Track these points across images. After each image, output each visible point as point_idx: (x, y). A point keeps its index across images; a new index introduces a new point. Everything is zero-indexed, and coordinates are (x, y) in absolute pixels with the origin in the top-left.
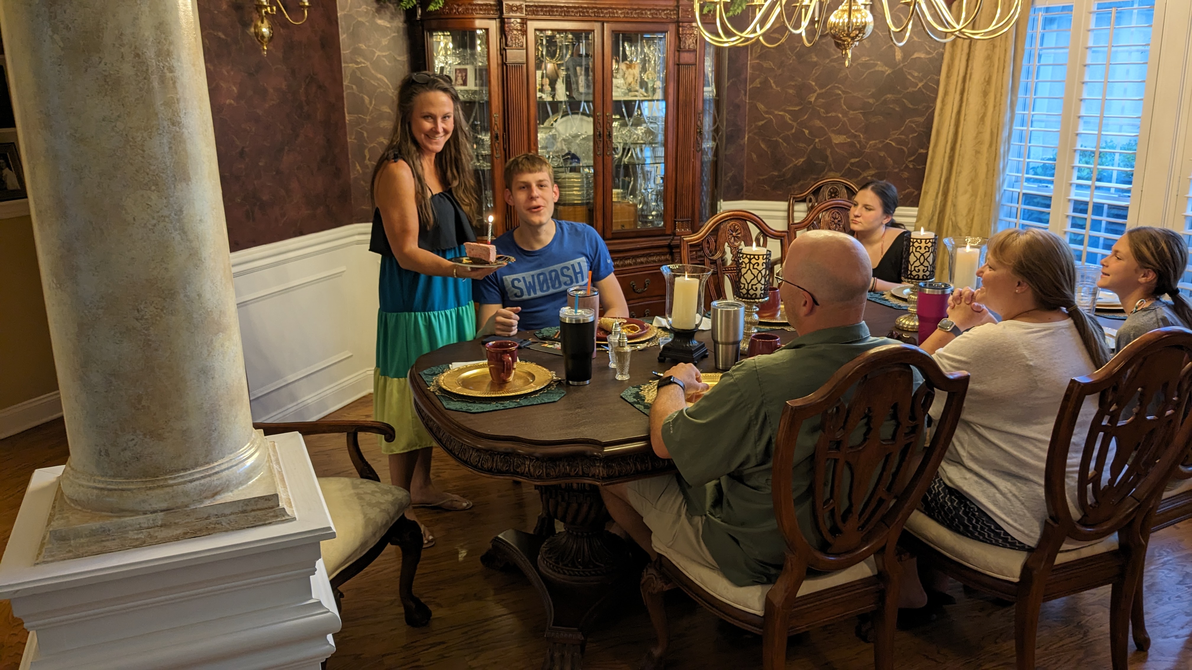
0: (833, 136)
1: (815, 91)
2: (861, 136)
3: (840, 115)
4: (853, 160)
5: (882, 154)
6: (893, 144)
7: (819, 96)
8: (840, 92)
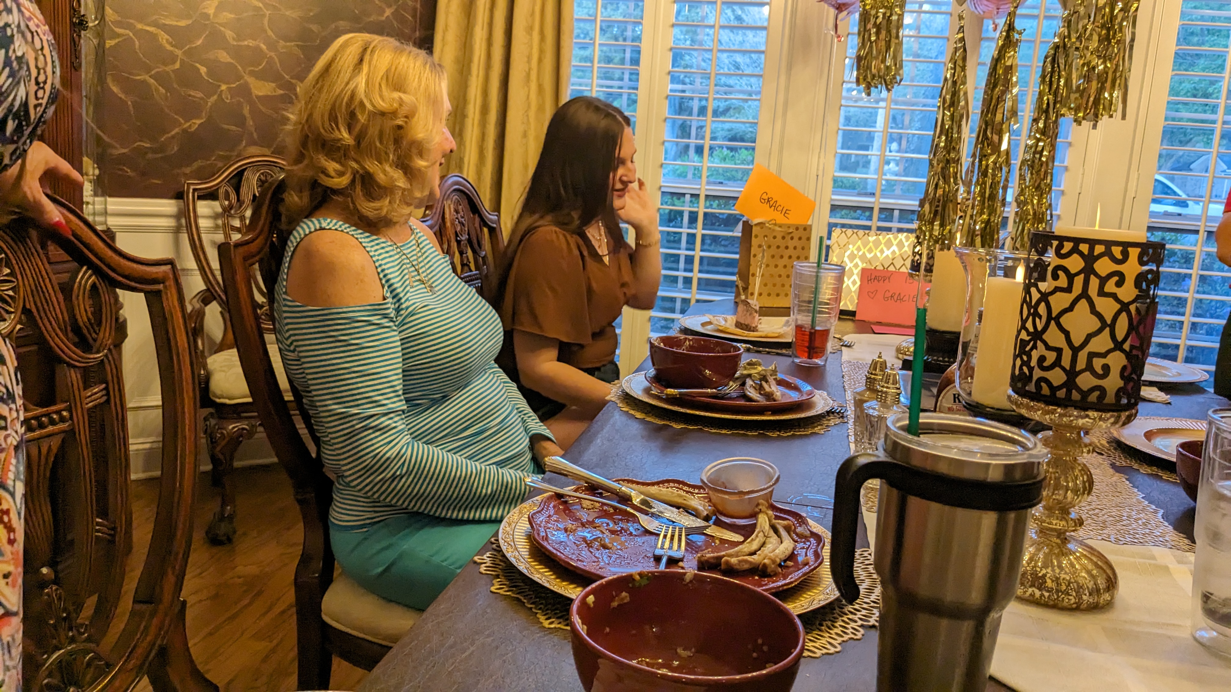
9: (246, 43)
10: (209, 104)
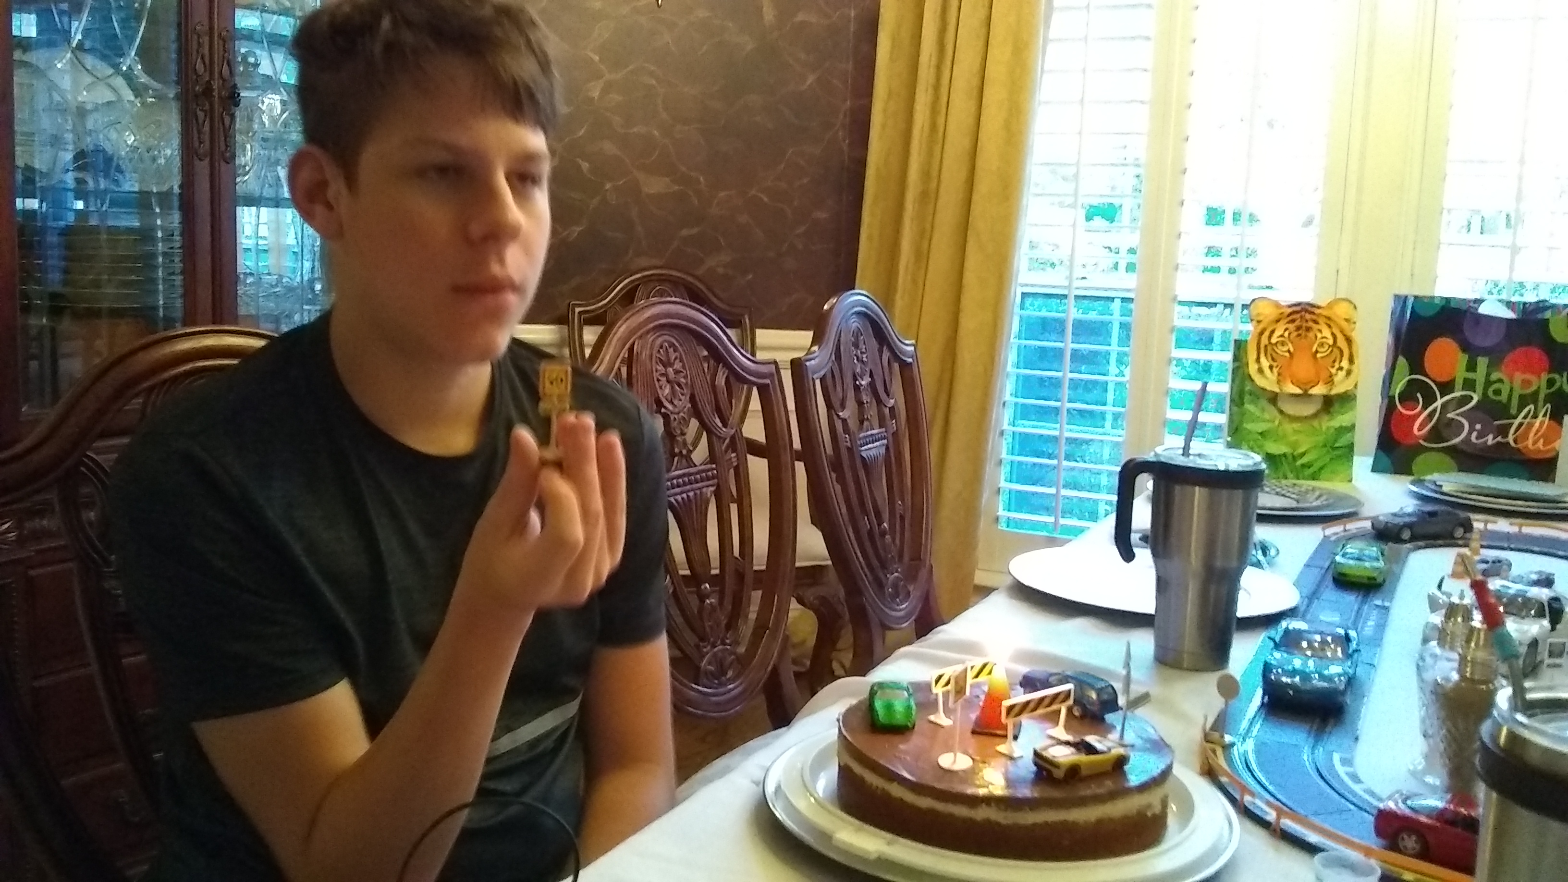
0: (641, 176)
1: (599, 77)
2: (701, 179)
3: (656, 133)
4: (685, 232)
5: (743, 219)
6: (766, 199)
7: (608, 88)
8: (654, 82)
9: (635, 130)
10: (591, 207)
